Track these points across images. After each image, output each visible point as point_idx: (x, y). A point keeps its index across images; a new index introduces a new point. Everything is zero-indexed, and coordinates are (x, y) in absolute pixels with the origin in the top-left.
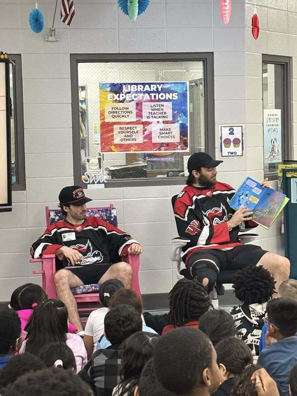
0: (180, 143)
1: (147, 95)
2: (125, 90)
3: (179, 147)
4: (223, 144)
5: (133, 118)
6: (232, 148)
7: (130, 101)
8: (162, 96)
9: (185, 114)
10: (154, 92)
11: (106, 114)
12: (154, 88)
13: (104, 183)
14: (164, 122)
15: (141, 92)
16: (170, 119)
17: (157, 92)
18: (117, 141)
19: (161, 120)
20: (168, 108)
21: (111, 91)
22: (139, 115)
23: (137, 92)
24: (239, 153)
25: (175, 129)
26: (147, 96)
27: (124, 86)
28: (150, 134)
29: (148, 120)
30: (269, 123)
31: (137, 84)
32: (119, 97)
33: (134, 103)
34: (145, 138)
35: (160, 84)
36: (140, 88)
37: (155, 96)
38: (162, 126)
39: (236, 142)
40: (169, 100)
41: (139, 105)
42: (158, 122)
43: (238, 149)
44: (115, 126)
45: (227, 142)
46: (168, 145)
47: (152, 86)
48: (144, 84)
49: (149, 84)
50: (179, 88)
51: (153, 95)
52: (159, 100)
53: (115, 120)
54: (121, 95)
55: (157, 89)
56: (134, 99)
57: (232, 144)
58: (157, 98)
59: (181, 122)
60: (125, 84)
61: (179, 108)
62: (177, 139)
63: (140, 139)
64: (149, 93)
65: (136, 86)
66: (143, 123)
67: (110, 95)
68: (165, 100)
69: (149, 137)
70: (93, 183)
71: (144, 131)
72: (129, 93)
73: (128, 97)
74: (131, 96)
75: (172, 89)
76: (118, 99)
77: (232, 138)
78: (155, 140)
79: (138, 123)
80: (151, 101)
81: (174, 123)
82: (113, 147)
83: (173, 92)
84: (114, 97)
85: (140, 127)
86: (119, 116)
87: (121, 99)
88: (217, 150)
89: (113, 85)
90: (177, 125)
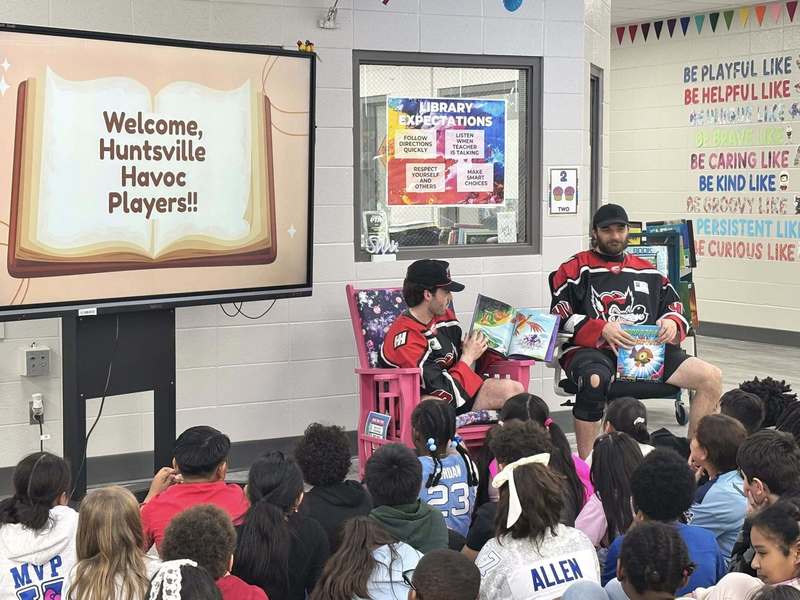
0: (493, 194)
1: (451, 118)
2: (422, 110)
3: (492, 199)
4: (553, 196)
5: (432, 153)
6: (564, 202)
7: (429, 127)
8: (472, 121)
9: (502, 148)
10: (461, 114)
11: (397, 146)
12: (461, 108)
13: (394, 252)
14: (473, 161)
15: (443, 114)
16: (481, 155)
17: (466, 113)
18: (410, 188)
19: (470, 157)
20: (479, 137)
21: (404, 111)
22: (441, 149)
23: (438, 113)
24: (573, 208)
25: (488, 170)
26: (451, 121)
27: (421, 103)
28: (455, 178)
29: (453, 157)
31: (439, 101)
32: (414, 120)
33: (433, 131)
34: (447, 184)
35: (469, 102)
36: (443, 107)
37: (462, 121)
39: (569, 192)
40: (480, 128)
41: (441, 133)
42: (466, 160)
43: (571, 203)
44: (408, 165)
45: (558, 191)
46: (478, 195)
47: (459, 104)
48: (448, 102)
49: (455, 102)
50: (494, 109)
51: (459, 118)
52: (468, 127)
53: (409, 156)
54: (417, 117)
55: (466, 109)
56: (433, 123)
57: (564, 195)
58: (465, 124)
59: (495, 161)
60: (423, 100)
61: (494, 139)
62: (489, 188)
63: (440, 184)
64: (454, 115)
65: (437, 104)
66: (445, 161)
67: (403, 116)
68: (475, 128)
69: (453, 182)
70: (380, 253)
71: (447, 173)
72: (428, 114)
73: (426, 121)
74: (432, 118)
75: (486, 110)
76: (413, 124)
77: (564, 186)
78: (462, 188)
79: (438, 160)
80: (456, 128)
81: (487, 162)
82: (405, 198)
83: (486, 114)
84: (407, 120)
85: (441, 168)
86: (413, 150)
87: (417, 123)
88: (545, 205)
89: (407, 102)
90: (490, 166)
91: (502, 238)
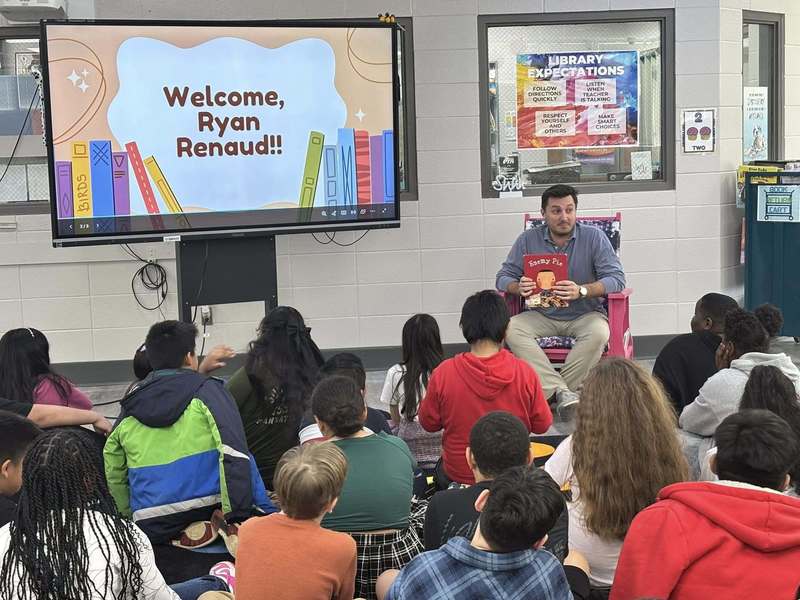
0: (626, 135)
1: (581, 69)
2: (551, 63)
3: (625, 140)
4: (686, 136)
5: (562, 101)
6: (699, 141)
7: (558, 79)
8: (603, 71)
9: (634, 94)
10: (591, 65)
11: (526, 96)
12: (590, 59)
13: (521, 189)
15: (573, 65)
16: (614, 101)
17: (596, 64)
18: (540, 132)
19: (601, 103)
20: (610, 87)
21: (532, 65)
22: (571, 98)
23: (568, 66)
24: (709, 147)
25: (620, 115)
26: (581, 72)
27: (550, 58)
28: (586, 122)
29: (583, 104)
30: (750, 106)
31: (568, 55)
32: (543, 72)
33: (563, 82)
34: (578, 128)
35: (600, 54)
36: (573, 60)
37: (593, 71)
38: (602, 111)
39: (705, 132)
40: (611, 76)
41: (570, 83)
42: (597, 106)
43: (708, 144)
44: (537, 113)
45: (693, 132)
46: (610, 137)
47: (588, 57)
48: (577, 55)
49: (585, 55)
50: (627, 59)
51: (590, 69)
52: (598, 76)
53: (538, 105)
54: (546, 70)
55: (596, 61)
56: (563, 75)
57: (699, 135)
58: (595, 74)
59: (628, 106)
60: (552, 55)
61: (628, 84)
62: (623, 130)
63: (572, 131)
64: (584, 66)
65: (566, 57)
66: (575, 108)
67: (531, 71)
68: (606, 76)
69: (584, 126)
70: (508, 190)
71: (578, 118)
72: (557, 67)
73: (556, 73)
74: (560, 70)
75: (617, 61)
76: (542, 76)
77: (699, 126)
78: (591, 132)
79: (569, 108)
80: (588, 77)
81: (619, 107)
82: (534, 141)
83: (617, 64)
84: (536, 73)
85: (571, 114)
86: (543, 99)
87: (546, 75)
88: (678, 145)
89: (536, 56)
90: (623, 110)
91: (636, 175)
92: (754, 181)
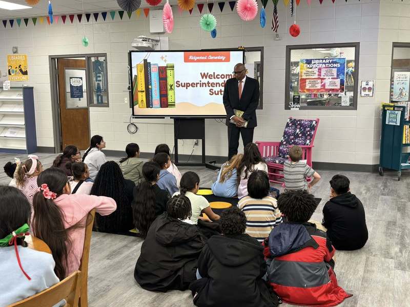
0: (340, 89)
2: (313, 63)
3: (339, 91)
4: (362, 90)
5: (316, 76)
6: (367, 92)
7: (315, 68)
8: (332, 65)
9: (344, 74)
10: (327, 63)
11: (303, 74)
12: (327, 61)
14: (332, 78)
15: (321, 63)
16: (335, 77)
17: (329, 63)
18: (307, 87)
19: (331, 77)
20: (335, 71)
21: (306, 63)
22: (320, 75)
23: (319, 63)
24: (371, 95)
25: (338, 82)
26: (324, 65)
28: (325, 84)
29: (324, 77)
30: (398, 79)
31: (319, 59)
33: (317, 69)
34: (321, 86)
35: (331, 59)
36: (321, 61)
38: (331, 80)
39: (370, 89)
40: (335, 67)
41: (320, 69)
42: (329, 78)
43: (371, 93)
44: (307, 80)
45: (365, 89)
46: (333, 90)
48: (323, 60)
49: (326, 59)
50: (341, 61)
51: (327, 65)
52: (330, 67)
53: (308, 77)
54: (311, 65)
55: (329, 62)
56: (317, 67)
57: (367, 90)
59: (341, 78)
60: (313, 59)
61: (340, 71)
62: (338, 87)
63: (319, 86)
64: (325, 64)
66: (321, 79)
67: (305, 65)
68: (333, 67)
69: (324, 85)
70: (294, 107)
71: (322, 82)
72: (315, 64)
73: (314, 66)
76: (309, 67)
77: (367, 87)
78: (327, 87)
79: (318, 78)
80: (326, 68)
82: (305, 90)
83: (337, 63)
84: (307, 66)
85: (319, 81)
86: (309, 75)
87: (311, 67)
88: (359, 93)
89: (307, 60)
90: (339, 80)
91: (343, 104)
92: (386, 109)
